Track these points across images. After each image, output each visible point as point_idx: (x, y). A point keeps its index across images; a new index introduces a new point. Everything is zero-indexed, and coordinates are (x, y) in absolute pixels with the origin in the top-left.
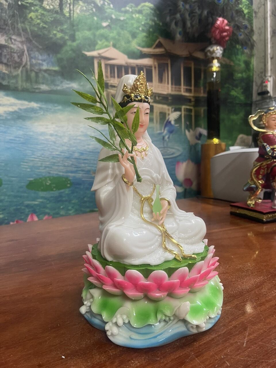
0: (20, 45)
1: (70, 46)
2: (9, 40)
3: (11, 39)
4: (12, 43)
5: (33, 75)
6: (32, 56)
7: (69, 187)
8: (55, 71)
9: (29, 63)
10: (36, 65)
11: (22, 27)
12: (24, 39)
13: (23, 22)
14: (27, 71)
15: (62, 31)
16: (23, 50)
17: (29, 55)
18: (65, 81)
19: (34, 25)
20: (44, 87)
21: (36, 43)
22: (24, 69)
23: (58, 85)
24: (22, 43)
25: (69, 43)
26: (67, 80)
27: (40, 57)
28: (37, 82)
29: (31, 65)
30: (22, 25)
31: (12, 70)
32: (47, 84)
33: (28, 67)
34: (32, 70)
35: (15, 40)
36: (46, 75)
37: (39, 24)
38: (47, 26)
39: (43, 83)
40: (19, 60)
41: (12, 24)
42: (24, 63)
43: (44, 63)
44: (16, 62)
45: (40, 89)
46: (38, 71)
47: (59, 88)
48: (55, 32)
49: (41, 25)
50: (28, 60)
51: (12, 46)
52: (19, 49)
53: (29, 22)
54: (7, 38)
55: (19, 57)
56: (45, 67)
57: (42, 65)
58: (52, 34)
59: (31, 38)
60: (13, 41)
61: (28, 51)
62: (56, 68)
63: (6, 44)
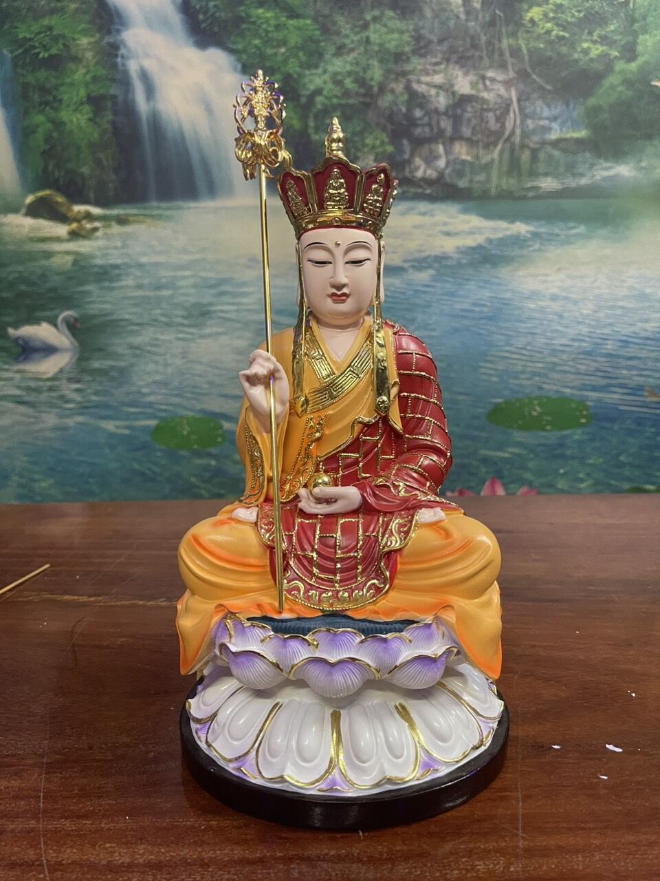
0: (502, 91)
1: (622, 72)
2: (480, 81)
3: (483, 78)
4: (486, 88)
5: (526, 156)
6: (528, 111)
7: (583, 425)
8: (578, 141)
9: (518, 131)
10: (534, 132)
11: (510, 46)
12: (512, 74)
13: (514, 35)
14: (512, 151)
15: (604, 40)
16: (509, 102)
17: (521, 109)
18: (602, 161)
19: (538, 37)
20: (548, 184)
21: (538, 80)
22: (508, 144)
23: (582, 175)
24: (507, 84)
25: (619, 66)
26: (606, 160)
27: (546, 113)
28: (533, 174)
29: (525, 134)
30: (511, 41)
31: (481, 152)
32: (557, 176)
33: (517, 139)
34: (523, 146)
35: (493, 80)
36: (556, 153)
37: (549, 32)
38: (567, 35)
39: (546, 175)
40: (499, 125)
41: (489, 43)
42: (507, 133)
43: (555, 126)
44: (491, 133)
45: (537, 188)
46: (537, 146)
47: (583, 181)
48: (585, 45)
49: (554, 33)
50: (518, 122)
51: (485, 95)
52: (499, 100)
53: (527, 32)
54: (475, 78)
55: (498, 119)
56: (553, 136)
57: (549, 129)
58: (579, 50)
59: (529, 70)
60: (488, 83)
61: (519, 100)
62: (582, 134)
63: (473, 92)
